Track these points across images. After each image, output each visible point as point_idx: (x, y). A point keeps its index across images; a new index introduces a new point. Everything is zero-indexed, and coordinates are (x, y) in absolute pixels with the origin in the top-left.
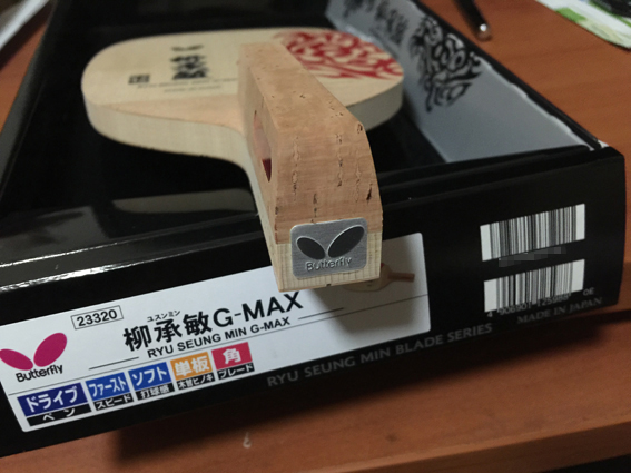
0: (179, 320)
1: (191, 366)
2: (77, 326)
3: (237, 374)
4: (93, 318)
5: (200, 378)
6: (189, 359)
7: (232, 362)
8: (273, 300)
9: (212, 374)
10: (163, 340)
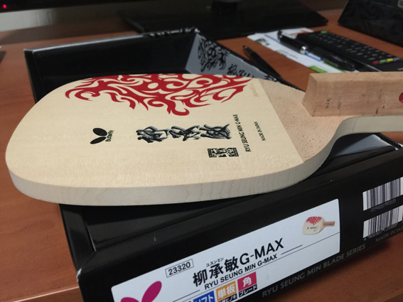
0: (222, 264)
1: (226, 291)
2: (168, 275)
3: (248, 292)
4: (177, 269)
5: (230, 298)
6: (226, 287)
7: (247, 285)
8: (270, 245)
9: (236, 294)
10: (214, 277)
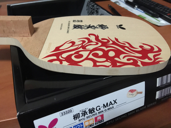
0: (87, 111)
1: (89, 122)
2: (61, 116)
3: (100, 123)
7: (99, 120)
8: (111, 102)
10: (83, 116)
